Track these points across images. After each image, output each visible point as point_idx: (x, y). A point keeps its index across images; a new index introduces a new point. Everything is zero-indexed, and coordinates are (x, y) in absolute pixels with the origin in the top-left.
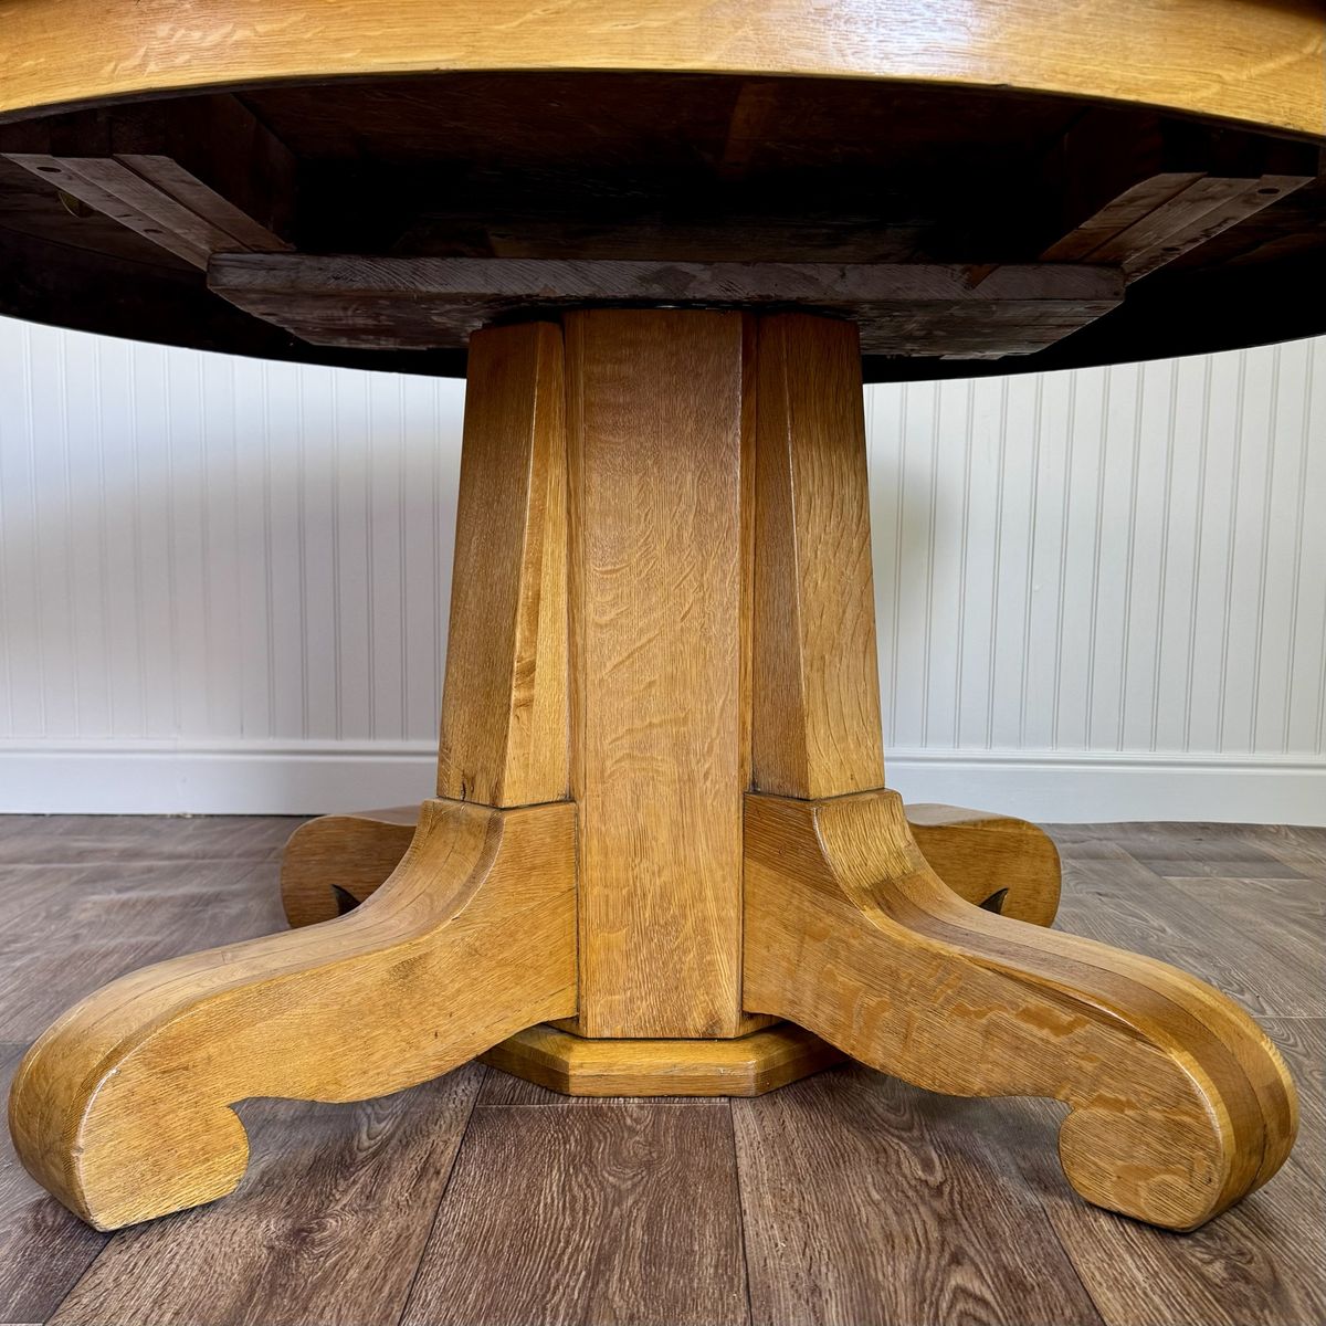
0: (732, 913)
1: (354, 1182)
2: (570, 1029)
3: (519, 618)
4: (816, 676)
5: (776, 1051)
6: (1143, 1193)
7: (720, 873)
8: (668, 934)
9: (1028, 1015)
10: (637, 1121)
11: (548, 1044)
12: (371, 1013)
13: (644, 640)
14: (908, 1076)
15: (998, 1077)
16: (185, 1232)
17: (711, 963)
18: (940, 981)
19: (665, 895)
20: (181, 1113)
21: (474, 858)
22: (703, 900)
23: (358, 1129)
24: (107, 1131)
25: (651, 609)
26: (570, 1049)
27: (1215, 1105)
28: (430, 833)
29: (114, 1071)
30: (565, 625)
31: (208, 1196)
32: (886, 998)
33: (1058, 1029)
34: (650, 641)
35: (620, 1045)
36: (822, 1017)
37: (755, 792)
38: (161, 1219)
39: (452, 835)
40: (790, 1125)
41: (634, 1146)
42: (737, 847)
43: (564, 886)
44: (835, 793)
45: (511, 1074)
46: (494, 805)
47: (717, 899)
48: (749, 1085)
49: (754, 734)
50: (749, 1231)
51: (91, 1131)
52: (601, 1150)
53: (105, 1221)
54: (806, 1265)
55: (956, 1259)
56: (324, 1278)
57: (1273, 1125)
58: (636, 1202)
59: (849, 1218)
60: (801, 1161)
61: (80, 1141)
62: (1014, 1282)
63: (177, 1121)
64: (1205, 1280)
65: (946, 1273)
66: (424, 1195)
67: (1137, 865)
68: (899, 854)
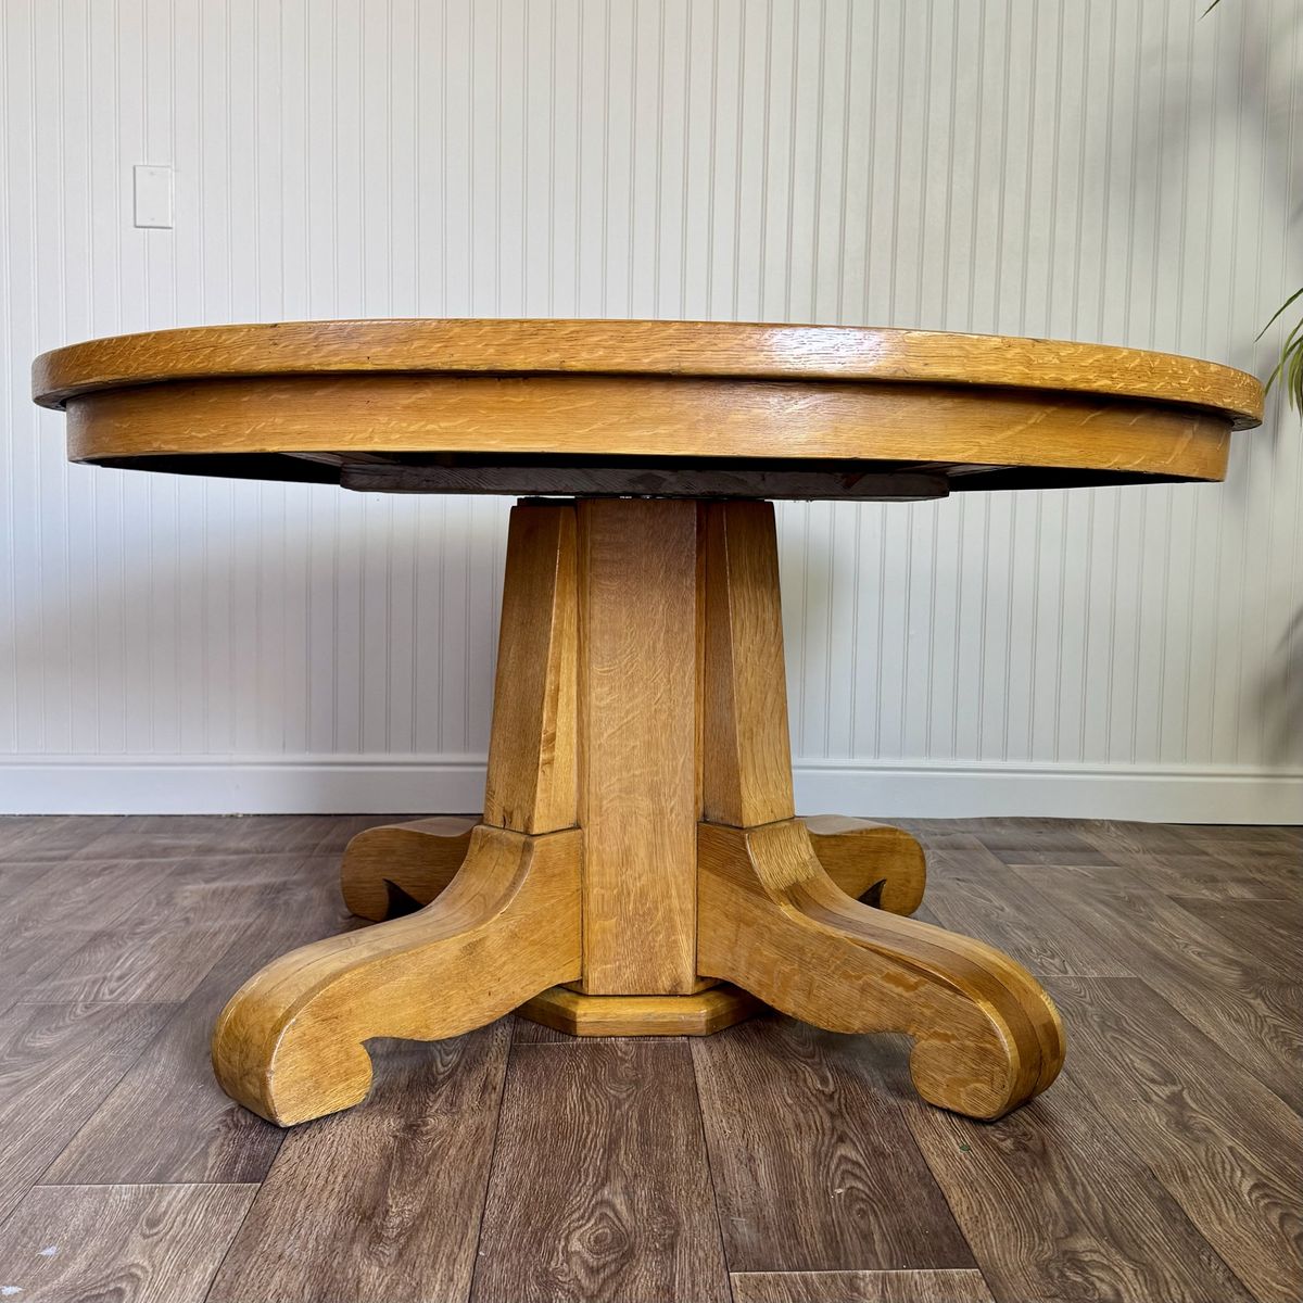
0: (690, 906)
1: (440, 1095)
2: (576, 989)
3: (545, 704)
4: (747, 744)
5: (720, 1004)
6: (963, 1096)
7: (681, 878)
8: (645, 921)
9: (889, 978)
10: (625, 1053)
11: (561, 1000)
12: (449, 979)
13: (630, 717)
14: (811, 1020)
15: (871, 1020)
16: (336, 1129)
17: (675, 942)
18: (832, 955)
19: (643, 894)
20: (333, 1048)
21: (513, 870)
22: (670, 897)
23: (434, 1060)
24: (288, 1060)
25: (635, 697)
26: (576, 1003)
27: (1006, 1037)
28: (480, 850)
29: (294, 1020)
30: (575, 706)
31: (348, 1104)
32: (796, 966)
33: (909, 987)
34: (633, 718)
35: (611, 1000)
36: (752, 979)
37: (705, 822)
38: (318, 1120)
39: (496, 853)
40: (731, 1056)
41: (624, 1070)
42: (693, 860)
43: (574, 887)
44: (760, 823)
45: (533, 1021)
46: (527, 832)
47: (679, 897)
48: (701, 1028)
49: (704, 781)
50: (707, 1124)
51: (279, 1060)
52: (603, 1073)
53: (286, 1120)
54: (744, 1144)
55: (841, 1139)
56: (435, 1154)
57: (1046, 1050)
58: (630, 1106)
59: (772, 1115)
60: (739, 1079)
61: (273, 1066)
62: (877, 1154)
63: (330, 1053)
64: (999, 1150)
65: (835, 1147)
66: (488, 1103)
67: (989, 855)
68: (805, 865)
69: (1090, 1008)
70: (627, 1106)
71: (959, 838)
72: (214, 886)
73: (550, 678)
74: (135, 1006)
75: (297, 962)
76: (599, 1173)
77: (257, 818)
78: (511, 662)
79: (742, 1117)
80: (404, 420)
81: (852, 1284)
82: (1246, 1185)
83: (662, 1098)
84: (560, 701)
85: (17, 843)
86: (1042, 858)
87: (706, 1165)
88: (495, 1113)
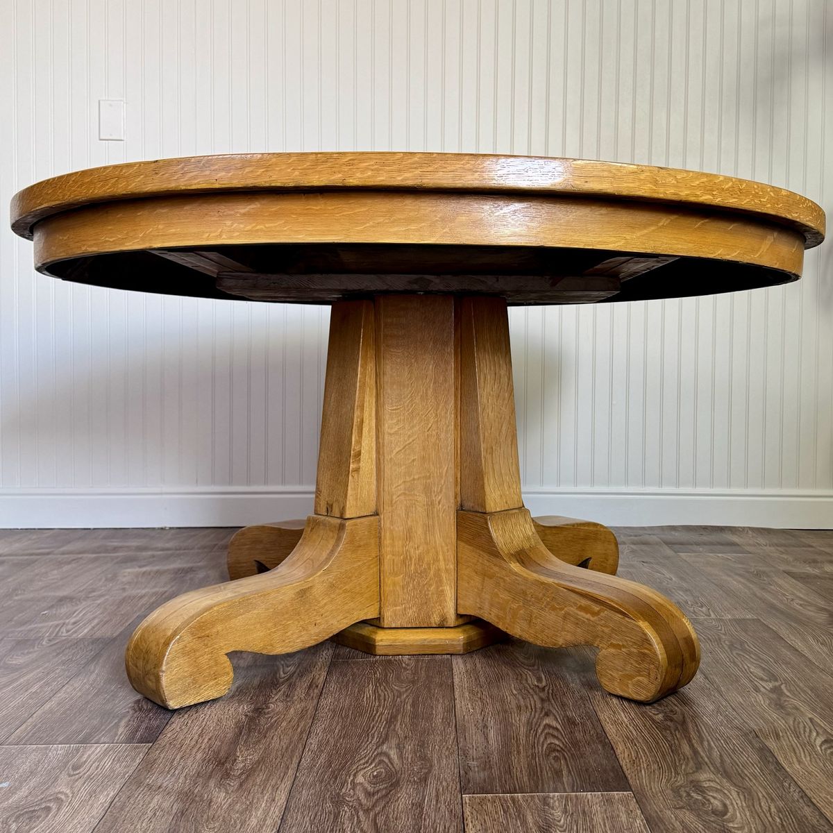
0: (452, 566)
1: (280, 691)
2: (376, 623)
3: (354, 431)
4: (489, 456)
5: (473, 632)
6: (630, 686)
7: (446, 548)
8: (422, 577)
9: (581, 608)
10: (408, 665)
11: (366, 631)
12: (287, 613)
13: (411, 440)
14: (531, 640)
15: (569, 637)
16: (206, 711)
17: (442, 591)
18: (544, 595)
19: (420, 559)
20: (206, 657)
21: (332, 542)
22: (438, 561)
23: (278, 670)
24: (175, 664)
25: (413, 427)
26: (376, 633)
27: (658, 644)
28: (311, 531)
29: (178, 637)
30: (374, 434)
31: (216, 695)
32: (521, 604)
33: (594, 614)
34: (413, 441)
35: (400, 631)
36: (493, 614)
37: (462, 510)
38: (195, 705)
39: (322, 532)
40: (479, 666)
41: (407, 675)
42: (454, 535)
43: (374, 555)
44: (498, 510)
45: (348, 647)
46: (342, 517)
47: (445, 560)
48: (460, 649)
49: (461, 482)
50: (458, 706)
51: (168, 664)
52: (391, 677)
53: (173, 704)
54: (482, 718)
55: (547, 714)
56: (272, 725)
57: (686, 655)
58: (407, 696)
59: (503, 701)
60: (482, 679)
61: (164, 668)
62: (571, 722)
63: (204, 660)
64: (654, 721)
65: (542, 719)
66: (312, 695)
67: (665, 547)
68: (529, 539)
69: (724, 637)
70: (405, 696)
71: (647, 538)
72: (144, 569)
73: (357, 413)
74: (83, 639)
75: (184, 601)
76: (381, 735)
77: (178, 530)
78: (332, 404)
79: (482, 702)
80: (241, 223)
81: (545, 801)
82: (819, 741)
83: (429, 691)
84: (364, 429)
85: (17, 545)
86: (701, 549)
87: (454, 730)
88: (315, 701)
